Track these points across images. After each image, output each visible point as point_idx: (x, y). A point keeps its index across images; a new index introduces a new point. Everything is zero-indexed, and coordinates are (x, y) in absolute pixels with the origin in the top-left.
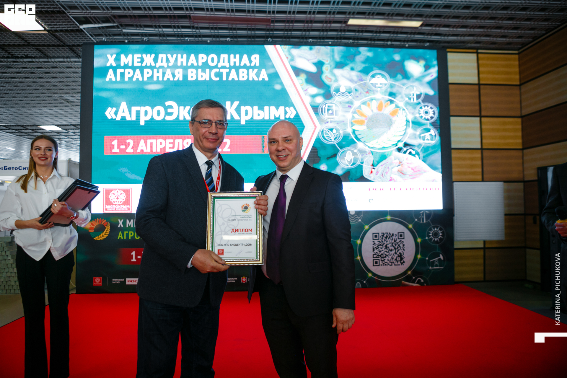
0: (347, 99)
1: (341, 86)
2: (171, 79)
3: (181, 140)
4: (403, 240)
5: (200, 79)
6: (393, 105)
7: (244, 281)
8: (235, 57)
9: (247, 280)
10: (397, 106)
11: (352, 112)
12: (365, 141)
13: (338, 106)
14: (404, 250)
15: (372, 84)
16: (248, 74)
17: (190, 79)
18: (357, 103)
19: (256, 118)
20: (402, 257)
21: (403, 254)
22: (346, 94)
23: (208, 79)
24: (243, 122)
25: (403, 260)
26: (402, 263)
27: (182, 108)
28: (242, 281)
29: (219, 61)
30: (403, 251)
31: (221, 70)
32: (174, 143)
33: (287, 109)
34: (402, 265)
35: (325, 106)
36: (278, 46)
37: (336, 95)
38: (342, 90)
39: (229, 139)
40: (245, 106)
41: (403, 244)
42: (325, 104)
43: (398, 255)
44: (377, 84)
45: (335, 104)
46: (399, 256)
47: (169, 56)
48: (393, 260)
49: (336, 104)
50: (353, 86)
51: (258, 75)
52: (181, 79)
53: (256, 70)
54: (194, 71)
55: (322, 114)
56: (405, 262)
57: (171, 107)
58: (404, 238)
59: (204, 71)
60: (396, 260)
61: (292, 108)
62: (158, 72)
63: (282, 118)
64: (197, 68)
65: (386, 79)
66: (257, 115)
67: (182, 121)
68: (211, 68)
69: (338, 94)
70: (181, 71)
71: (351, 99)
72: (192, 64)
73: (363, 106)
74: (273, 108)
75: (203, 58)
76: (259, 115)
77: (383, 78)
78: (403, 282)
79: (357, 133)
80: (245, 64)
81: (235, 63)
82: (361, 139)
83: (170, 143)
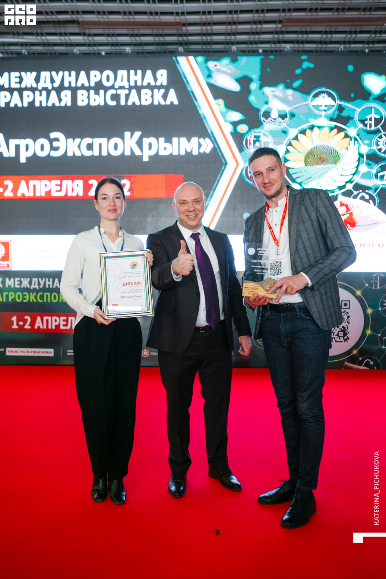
0: (280, 127)
1: (272, 110)
2: (57, 104)
3: (70, 181)
4: (347, 310)
5: (93, 103)
6: (342, 134)
7: (145, 355)
8: (136, 74)
9: (149, 353)
10: (346, 136)
11: (285, 145)
12: (302, 182)
13: (268, 137)
14: (349, 323)
15: (314, 106)
16: (152, 96)
17: (80, 103)
18: (293, 132)
19: (162, 153)
20: (346, 331)
21: (348, 329)
22: (278, 120)
23: (102, 104)
24: (146, 159)
25: (347, 335)
26: (345, 340)
27: (70, 140)
28: (143, 354)
29: (115, 80)
30: (347, 323)
31: (119, 91)
32: (61, 185)
33: (201, 140)
34: (345, 342)
35: (251, 137)
36: (191, 58)
37: (264, 122)
38: (274, 114)
39: (127, 179)
40: (148, 137)
41: (348, 315)
42: (251, 134)
43: (341, 329)
44: (321, 106)
45: (264, 135)
46: (341, 331)
47: (54, 73)
48: (333, 335)
49: (266, 133)
50: (287, 109)
51: (165, 97)
52: (69, 104)
53: (162, 91)
54: (85, 92)
55: (247, 147)
56: (350, 338)
57: (57, 140)
58: (349, 308)
59: (97, 93)
60: (338, 335)
61: (207, 139)
62: (41, 95)
63: (195, 153)
64: (88, 89)
65: (334, 100)
66: (164, 149)
67: (70, 157)
68: (106, 89)
69: (268, 120)
70: (69, 93)
71: (285, 127)
72: (83, 85)
73: (301, 136)
74: (183, 140)
75: (95, 76)
76: (165, 149)
77: (329, 97)
78: (346, 363)
79: (291, 171)
80: (149, 84)
81: (136, 82)
82: (296, 180)
83: (57, 185)
